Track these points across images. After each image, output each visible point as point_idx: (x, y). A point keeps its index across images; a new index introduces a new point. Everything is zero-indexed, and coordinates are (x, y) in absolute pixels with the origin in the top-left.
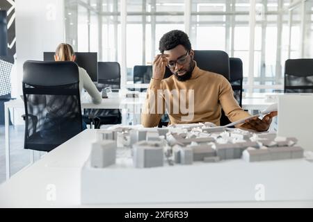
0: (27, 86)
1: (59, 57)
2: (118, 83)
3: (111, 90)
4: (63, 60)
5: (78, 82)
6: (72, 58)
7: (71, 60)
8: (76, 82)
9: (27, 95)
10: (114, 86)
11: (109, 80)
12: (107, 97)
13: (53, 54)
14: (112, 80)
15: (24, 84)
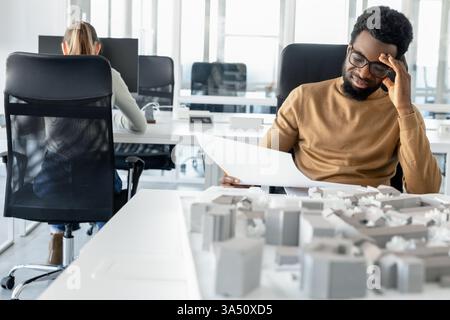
0: (13, 100)
1: (71, 48)
2: (171, 96)
3: (158, 107)
4: (78, 53)
5: (110, 95)
6: (94, 50)
7: (93, 54)
8: (107, 94)
9: (12, 117)
10: (164, 100)
11: (153, 90)
12: (153, 122)
13: (58, 40)
14: (159, 89)
15: (7, 96)
